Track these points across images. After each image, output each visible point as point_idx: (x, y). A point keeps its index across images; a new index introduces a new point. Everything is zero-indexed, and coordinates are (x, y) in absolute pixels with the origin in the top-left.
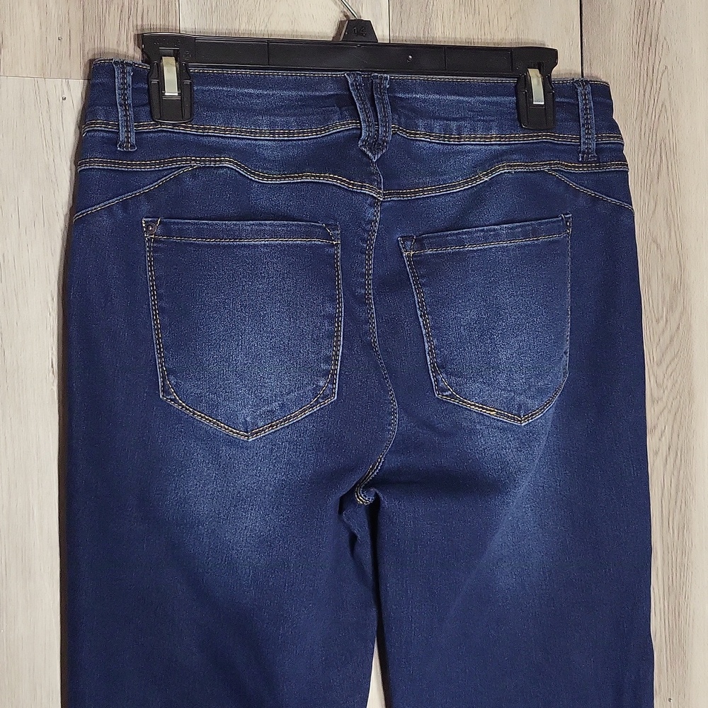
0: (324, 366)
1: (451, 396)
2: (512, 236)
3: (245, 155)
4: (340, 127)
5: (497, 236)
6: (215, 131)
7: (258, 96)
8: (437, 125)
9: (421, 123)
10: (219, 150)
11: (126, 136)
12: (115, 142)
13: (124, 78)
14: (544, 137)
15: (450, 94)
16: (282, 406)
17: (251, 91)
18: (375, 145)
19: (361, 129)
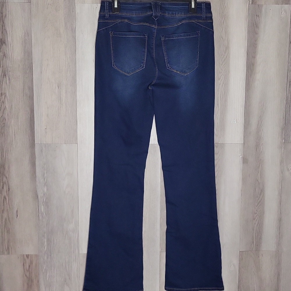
0: (142, 61)
1: (170, 69)
2: (184, 36)
3: (129, 19)
4: (149, 13)
5: (181, 36)
6: (124, 14)
7: (133, 7)
8: (170, 12)
9: (167, 12)
10: (124, 18)
11: (107, 16)
12: (105, 16)
13: (107, 4)
14: (194, 15)
15: (174, 6)
16: (134, 69)
17: (132, 6)
18: (156, 17)
19: (153, 14)
